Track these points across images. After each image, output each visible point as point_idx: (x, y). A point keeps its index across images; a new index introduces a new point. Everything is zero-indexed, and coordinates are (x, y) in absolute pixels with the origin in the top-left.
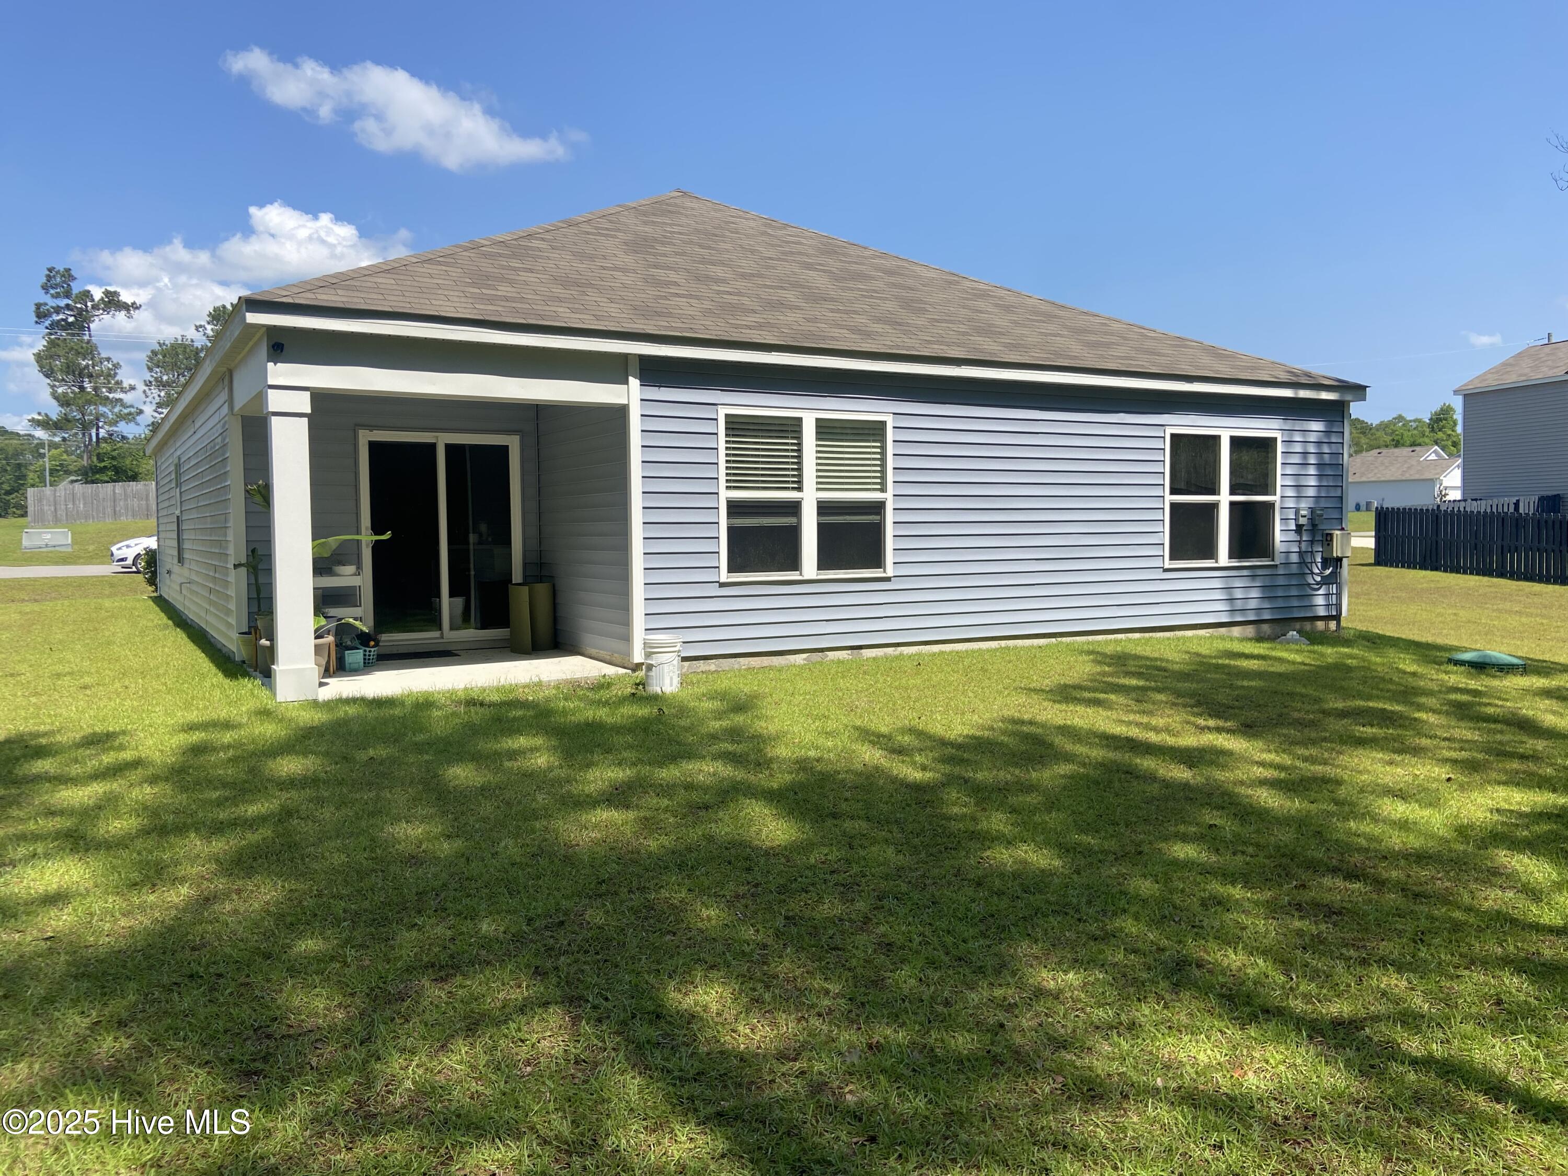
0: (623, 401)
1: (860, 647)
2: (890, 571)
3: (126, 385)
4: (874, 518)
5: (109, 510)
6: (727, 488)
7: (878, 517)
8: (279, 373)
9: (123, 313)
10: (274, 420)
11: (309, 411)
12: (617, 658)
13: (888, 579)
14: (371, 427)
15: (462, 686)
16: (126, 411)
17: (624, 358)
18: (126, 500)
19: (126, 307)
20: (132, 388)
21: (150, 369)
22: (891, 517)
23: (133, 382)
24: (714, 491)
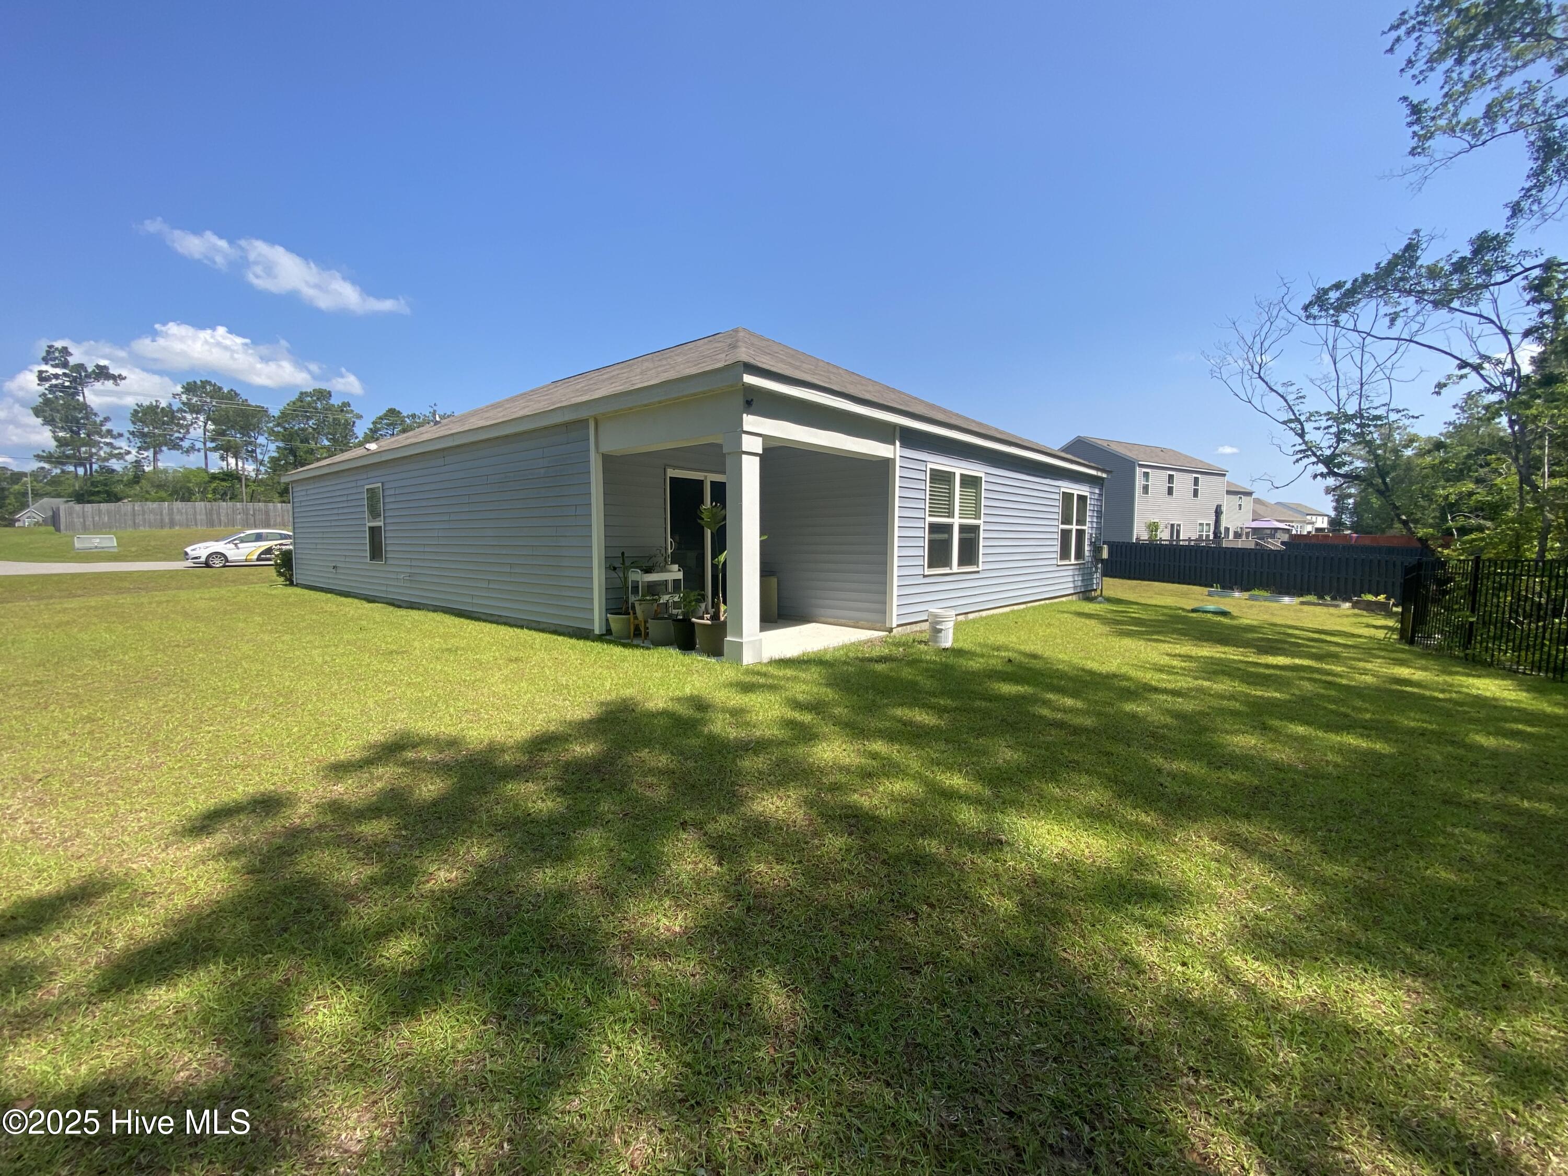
0: (891, 456)
1: (968, 613)
2: (980, 568)
3: (115, 433)
6: (929, 515)
7: (973, 535)
8: (751, 422)
9: (111, 382)
10: (744, 457)
11: (761, 452)
12: (879, 625)
13: (978, 572)
16: (116, 452)
17: (893, 426)
20: (121, 435)
22: (982, 535)
23: (121, 430)
24: (923, 517)
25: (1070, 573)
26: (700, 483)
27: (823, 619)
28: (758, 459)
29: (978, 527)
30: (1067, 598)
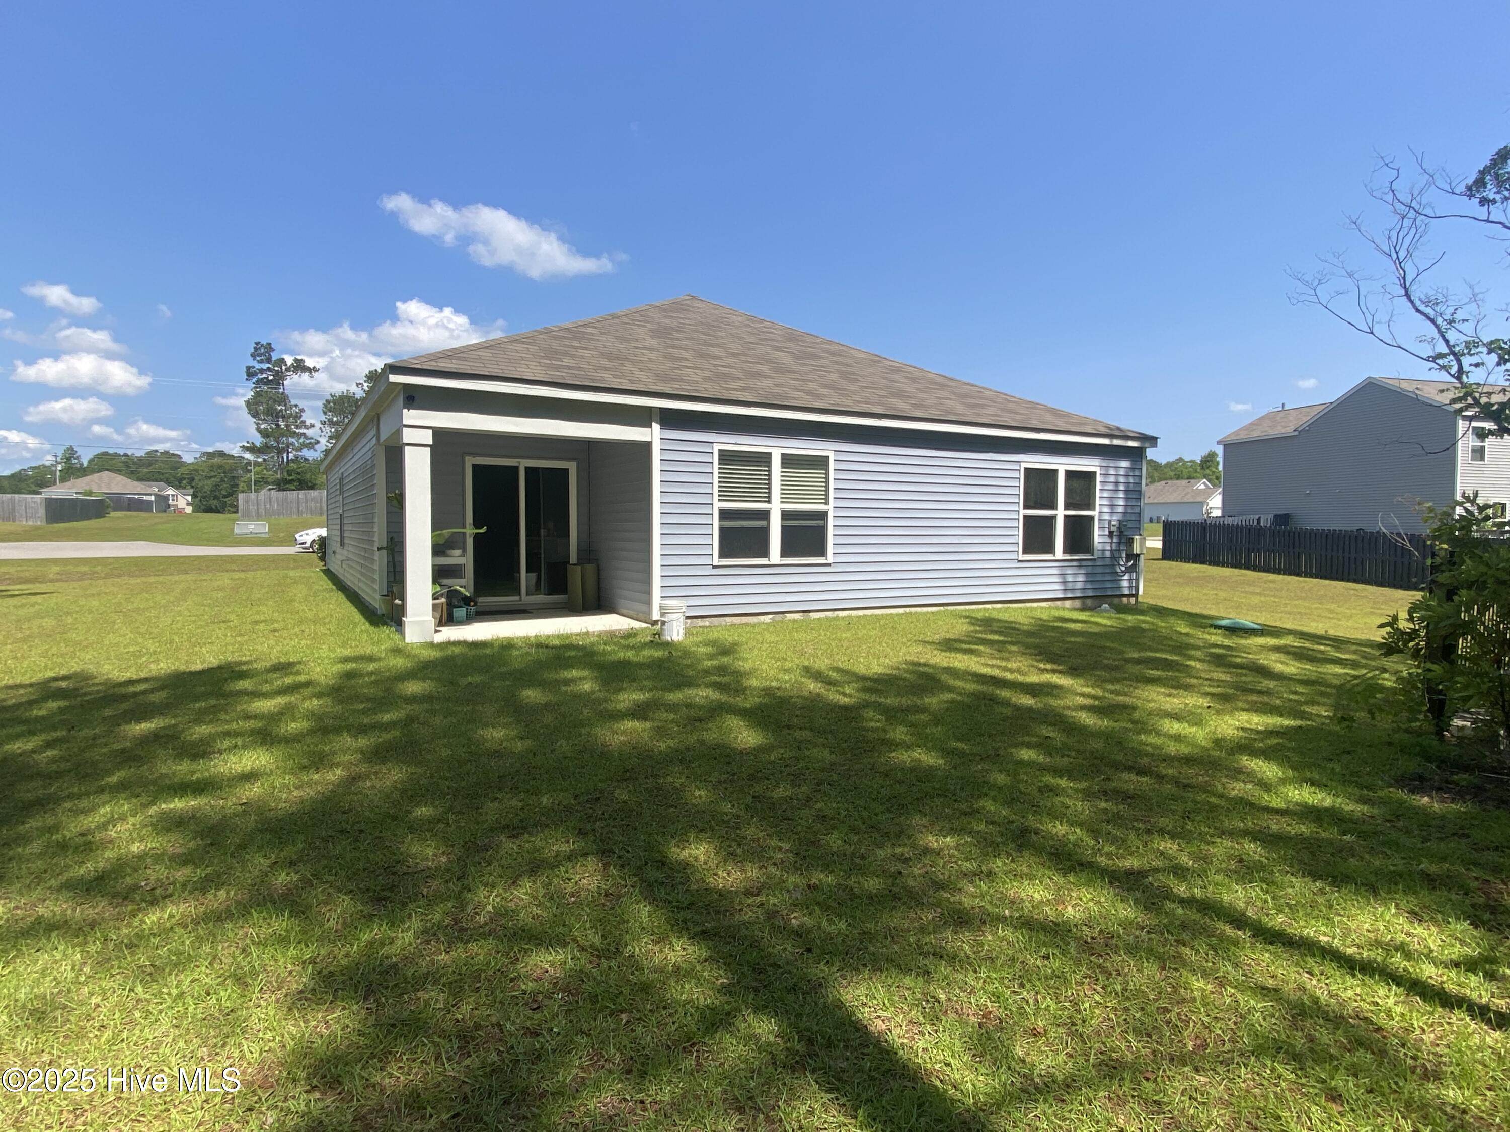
0: (648, 439)
1: (809, 611)
2: (830, 559)
3: (308, 423)
4: (820, 523)
5: (295, 510)
6: (719, 500)
7: (823, 522)
8: (411, 416)
9: (307, 374)
10: (407, 448)
11: (431, 443)
13: (829, 565)
14: (474, 455)
16: (308, 441)
17: (650, 410)
18: (306, 502)
19: (309, 370)
20: (312, 426)
21: (325, 413)
22: (831, 522)
23: (313, 422)
24: (710, 502)
25: (1055, 571)
28: (429, 449)
29: (823, 515)
30: (1049, 603)
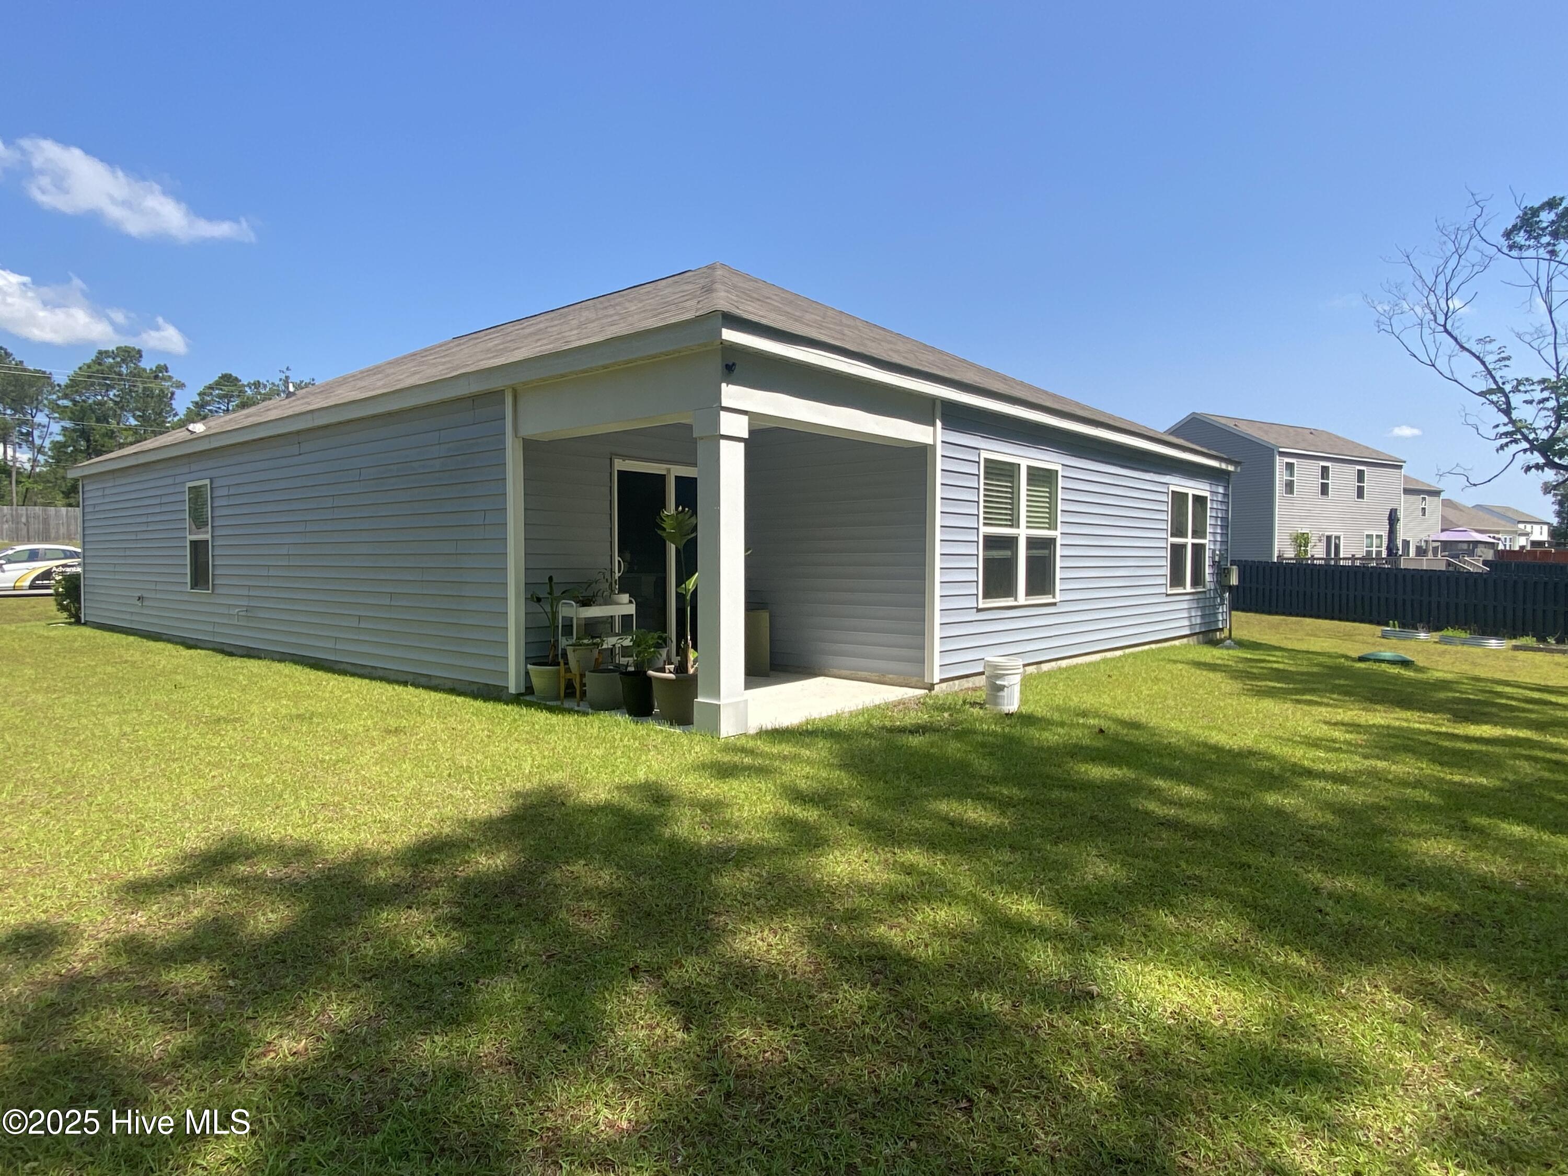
0: (930, 441)
1: (1041, 663)
2: (1058, 598)
4: (1045, 552)
7: (1047, 552)
8: (732, 394)
10: (723, 443)
11: (746, 436)
12: (914, 680)
13: (1054, 604)
15: (834, 713)
17: (933, 400)
22: (1059, 552)
24: (976, 526)
25: (1185, 605)
26: (662, 478)
27: (836, 671)
28: (742, 445)
29: (1053, 541)
30: (1180, 640)
